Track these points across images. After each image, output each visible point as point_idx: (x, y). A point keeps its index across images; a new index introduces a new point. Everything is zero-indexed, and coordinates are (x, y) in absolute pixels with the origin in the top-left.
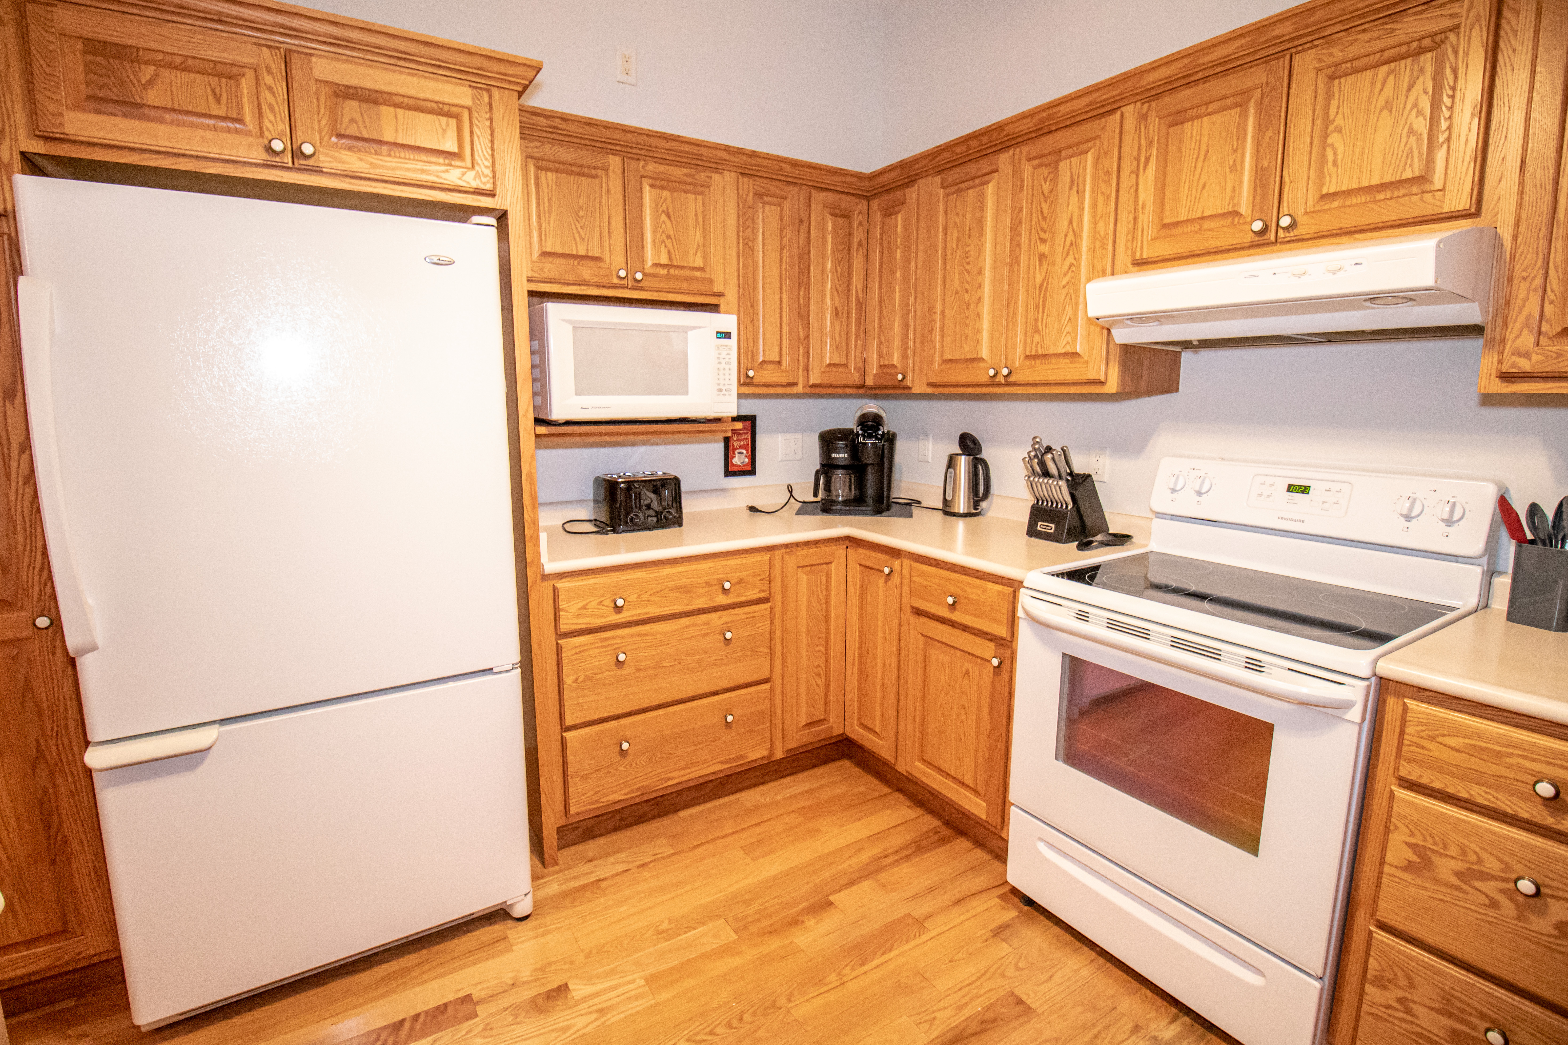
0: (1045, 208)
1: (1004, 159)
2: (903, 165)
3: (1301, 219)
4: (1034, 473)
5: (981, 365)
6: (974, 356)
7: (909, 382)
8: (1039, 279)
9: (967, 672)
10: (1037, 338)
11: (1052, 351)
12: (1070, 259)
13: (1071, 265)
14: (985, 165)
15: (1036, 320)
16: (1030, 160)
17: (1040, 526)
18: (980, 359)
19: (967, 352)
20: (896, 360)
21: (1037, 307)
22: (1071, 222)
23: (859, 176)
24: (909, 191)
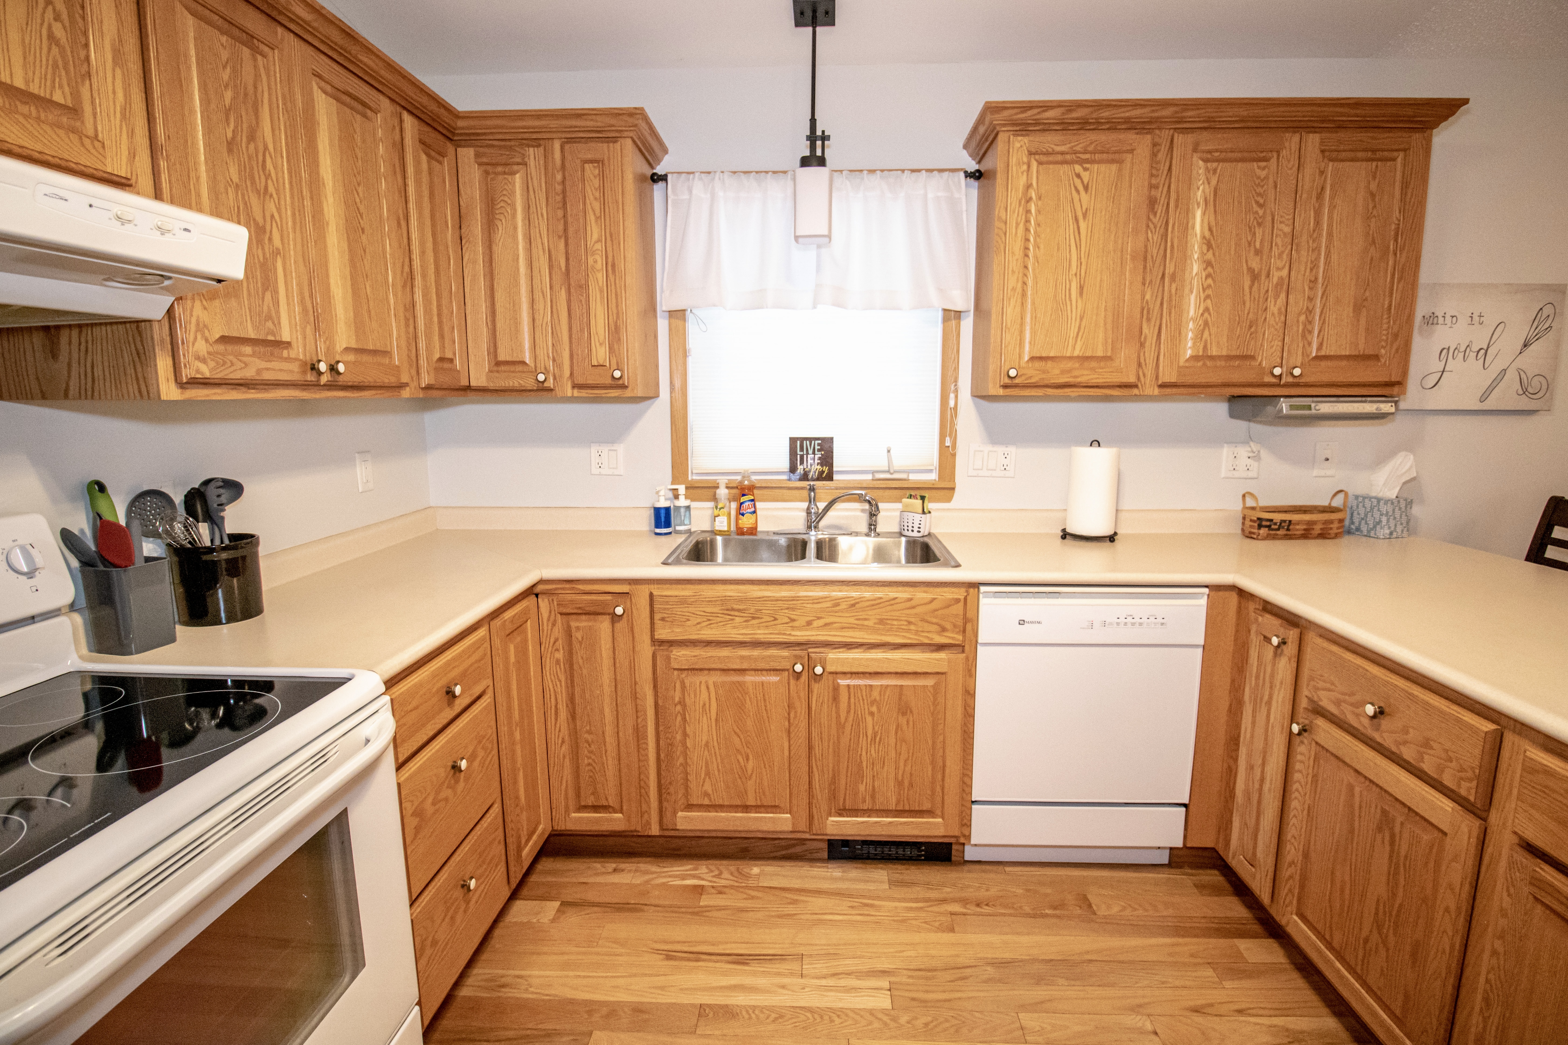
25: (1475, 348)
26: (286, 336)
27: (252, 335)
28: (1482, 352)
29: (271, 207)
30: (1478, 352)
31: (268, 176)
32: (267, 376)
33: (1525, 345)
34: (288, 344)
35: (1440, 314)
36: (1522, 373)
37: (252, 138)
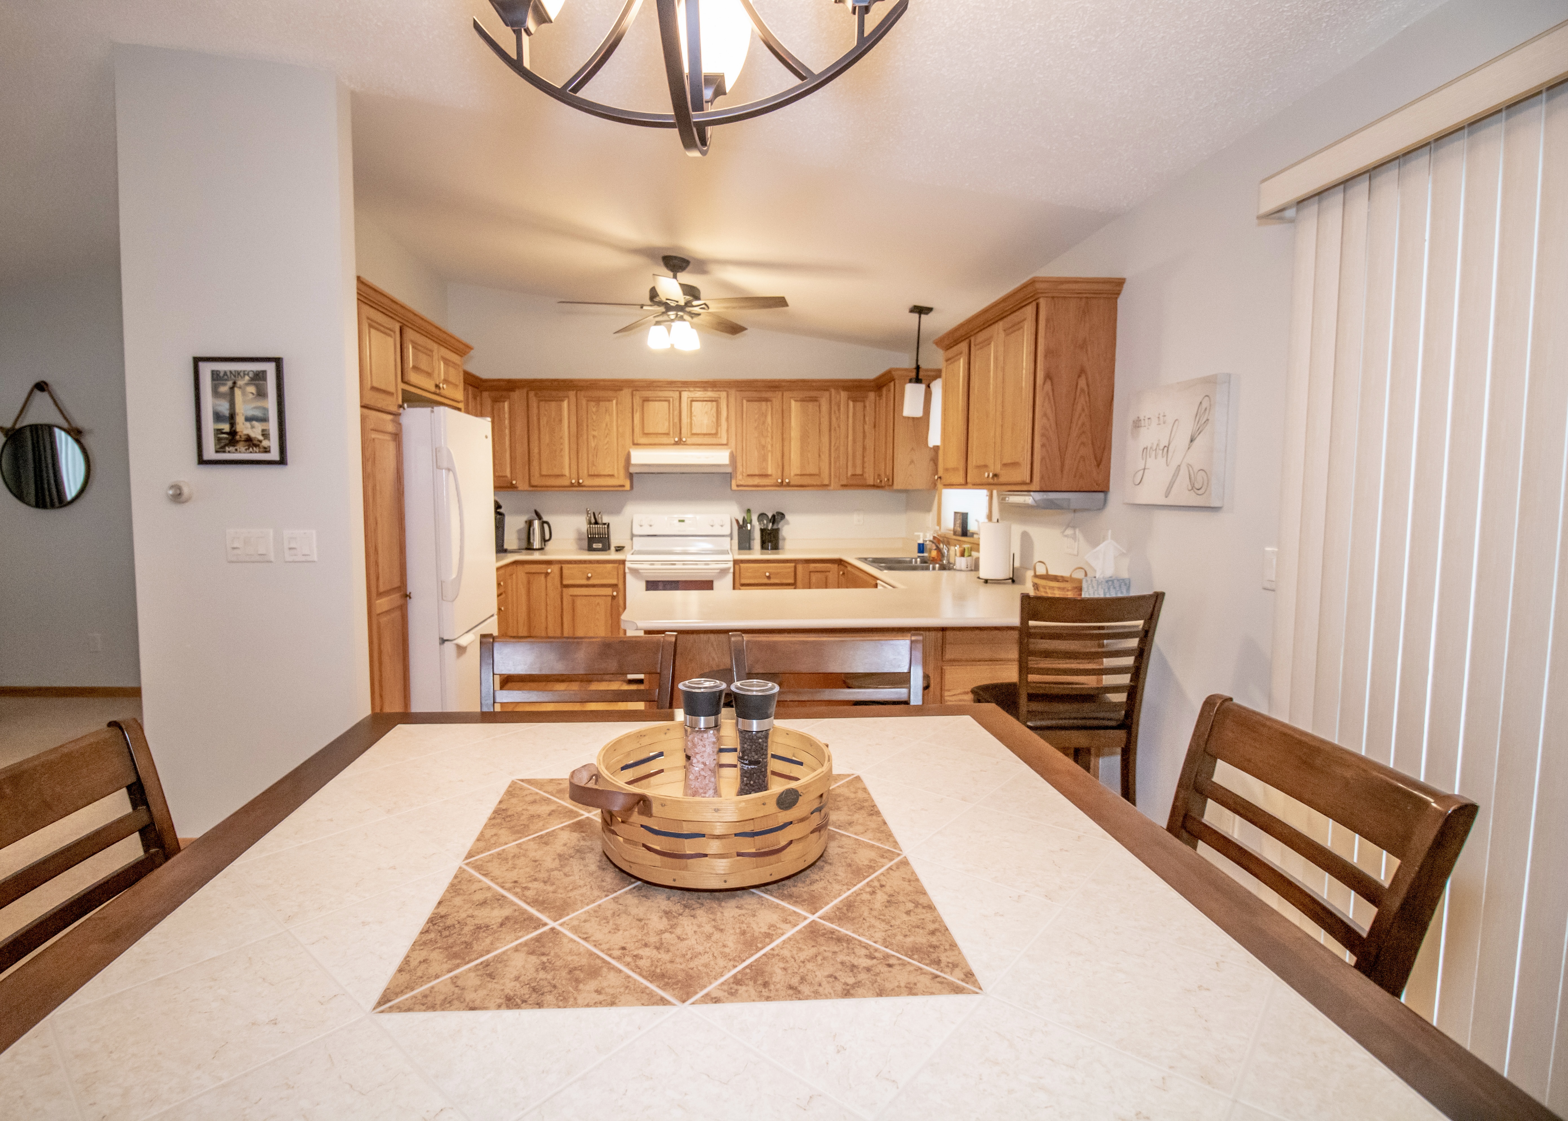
0: (594, 417)
1: (572, 394)
2: (509, 381)
3: (688, 439)
4: (590, 523)
5: (564, 478)
6: (560, 473)
7: (518, 485)
8: (593, 444)
9: (598, 604)
10: (594, 468)
11: (602, 473)
12: (607, 439)
13: (608, 442)
14: (561, 394)
15: (593, 461)
16: (585, 397)
17: (595, 546)
18: (563, 476)
19: (556, 471)
20: (508, 474)
21: (593, 456)
22: (607, 425)
23: (481, 380)
24: (512, 393)
25: (1161, 447)
26: (769, 472)
27: (757, 473)
28: (1166, 449)
29: (769, 439)
30: (1163, 449)
31: (768, 432)
32: (761, 484)
33: (1192, 441)
34: (771, 475)
35: (1142, 418)
36: (1191, 469)
37: (764, 423)
